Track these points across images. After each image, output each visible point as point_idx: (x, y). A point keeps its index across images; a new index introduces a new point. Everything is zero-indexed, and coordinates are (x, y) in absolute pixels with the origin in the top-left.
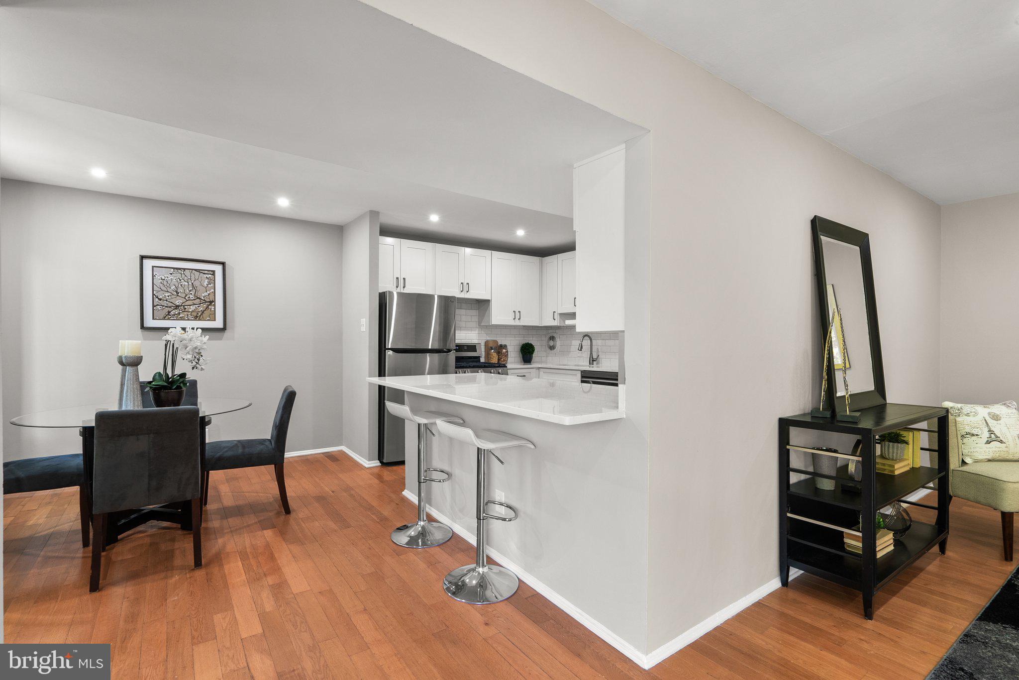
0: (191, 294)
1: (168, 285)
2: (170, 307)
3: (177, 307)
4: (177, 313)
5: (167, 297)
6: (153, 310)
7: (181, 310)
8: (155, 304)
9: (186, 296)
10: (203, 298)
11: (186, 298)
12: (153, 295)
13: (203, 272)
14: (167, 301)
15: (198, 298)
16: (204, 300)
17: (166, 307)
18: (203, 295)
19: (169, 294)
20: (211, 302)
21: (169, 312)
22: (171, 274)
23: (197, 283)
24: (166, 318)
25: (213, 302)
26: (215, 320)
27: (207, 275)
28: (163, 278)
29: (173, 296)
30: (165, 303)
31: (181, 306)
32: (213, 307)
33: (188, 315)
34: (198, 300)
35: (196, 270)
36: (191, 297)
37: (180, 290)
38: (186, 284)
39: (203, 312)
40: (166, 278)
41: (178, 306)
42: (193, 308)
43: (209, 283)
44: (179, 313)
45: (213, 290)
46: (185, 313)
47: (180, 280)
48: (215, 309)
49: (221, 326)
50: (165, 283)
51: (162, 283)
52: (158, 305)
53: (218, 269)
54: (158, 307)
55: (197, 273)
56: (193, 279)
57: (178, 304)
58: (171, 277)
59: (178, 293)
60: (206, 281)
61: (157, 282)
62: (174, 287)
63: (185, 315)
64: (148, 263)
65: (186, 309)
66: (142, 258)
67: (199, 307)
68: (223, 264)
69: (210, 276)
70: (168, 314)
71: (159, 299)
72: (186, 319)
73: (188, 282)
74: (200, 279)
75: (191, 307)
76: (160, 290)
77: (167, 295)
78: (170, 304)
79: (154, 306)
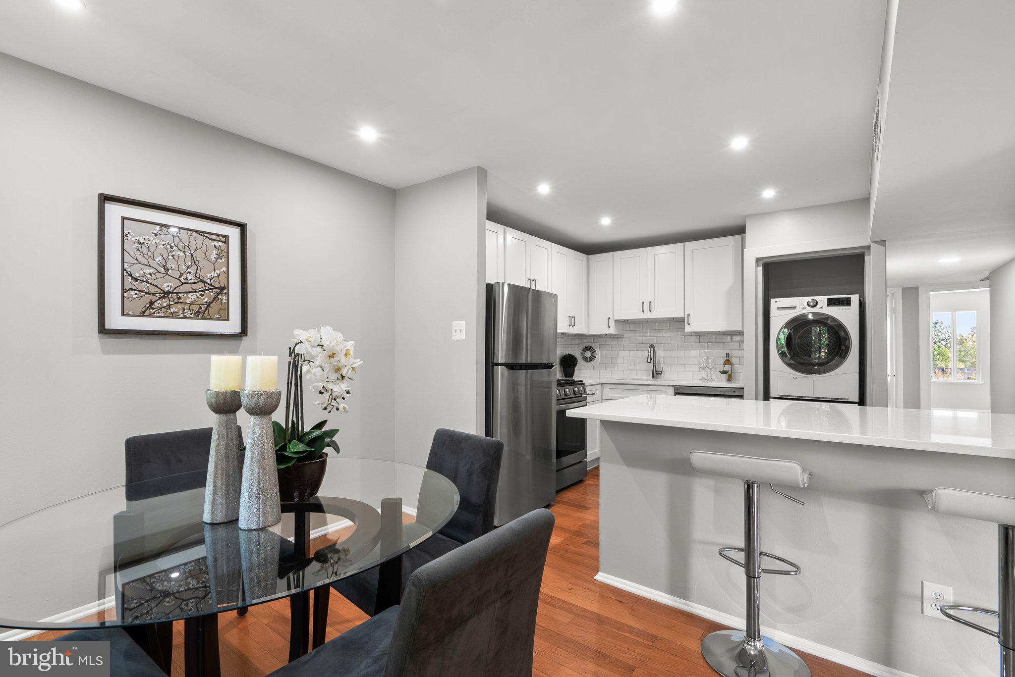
0: (190, 273)
1: (150, 254)
2: (153, 294)
3: (165, 294)
4: (165, 305)
5: (148, 276)
6: (123, 297)
7: (172, 299)
8: (127, 287)
9: (181, 276)
10: (208, 281)
11: (182, 279)
12: (123, 270)
13: (210, 236)
14: (147, 282)
15: (201, 280)
16: (211, 285)
17: (147, 293)
18: (209, 275)
19: (152, 271)
20: (222, 289)
21: (152, 303)
22: (156, 235)
23: (199, 255)
24: (147, 313)
25: (224, 288)
26: (228, 319)
27: (215, 242)
28: (142, 241)
29: (158, 275)
30: (144, 286)
31: (173, 293)
32: (225, 298)
33: (184, 310)
34: (201, 284)
35: (198, 232)
36: (189, 278)
37: (171, 264)
38: (182, 254)
39: (209, 306)
40: (147, 242)
41: (168, 293)
42: (192, 297)
43: (219, 257)
44: (169, 306)
45: (224, 269)
46: (180, 306)
47: (171, 247)
48: (228, 300)
49: (238, 330)
50: (145, 250)
51: (139, 250)
52: (131, 289)
53: (234, 234)
54: (132, 293)
55: (200, 238)
56: (193, 247)
57: (167, 289)
58: (155, 240)
59: (168, 270)
60: (215, 252)
61: (130, 247)
62: (161, 258)
63: (179, 309)
64: (114, 211)
65: (180, 298)
66: (105, 199)
67: (202, 295)
68: (242, 227)
69: (221, 244)
70: (150, 307)
71: (133, 278)
72: (181, 316)
73: (184, 252)
74: (204, 249)
75: (190, 295)
76: (136, 262)
77: (148, 271)
78: (153, 289)
79: (124, 291)
